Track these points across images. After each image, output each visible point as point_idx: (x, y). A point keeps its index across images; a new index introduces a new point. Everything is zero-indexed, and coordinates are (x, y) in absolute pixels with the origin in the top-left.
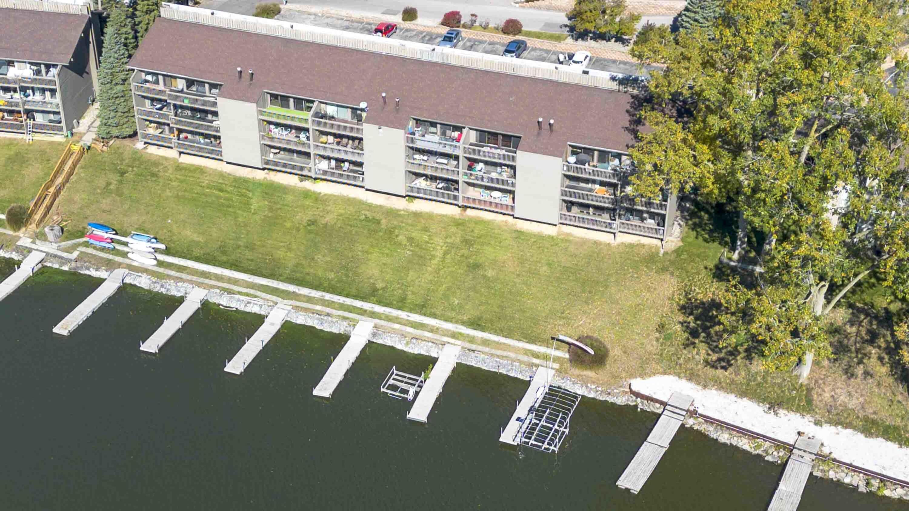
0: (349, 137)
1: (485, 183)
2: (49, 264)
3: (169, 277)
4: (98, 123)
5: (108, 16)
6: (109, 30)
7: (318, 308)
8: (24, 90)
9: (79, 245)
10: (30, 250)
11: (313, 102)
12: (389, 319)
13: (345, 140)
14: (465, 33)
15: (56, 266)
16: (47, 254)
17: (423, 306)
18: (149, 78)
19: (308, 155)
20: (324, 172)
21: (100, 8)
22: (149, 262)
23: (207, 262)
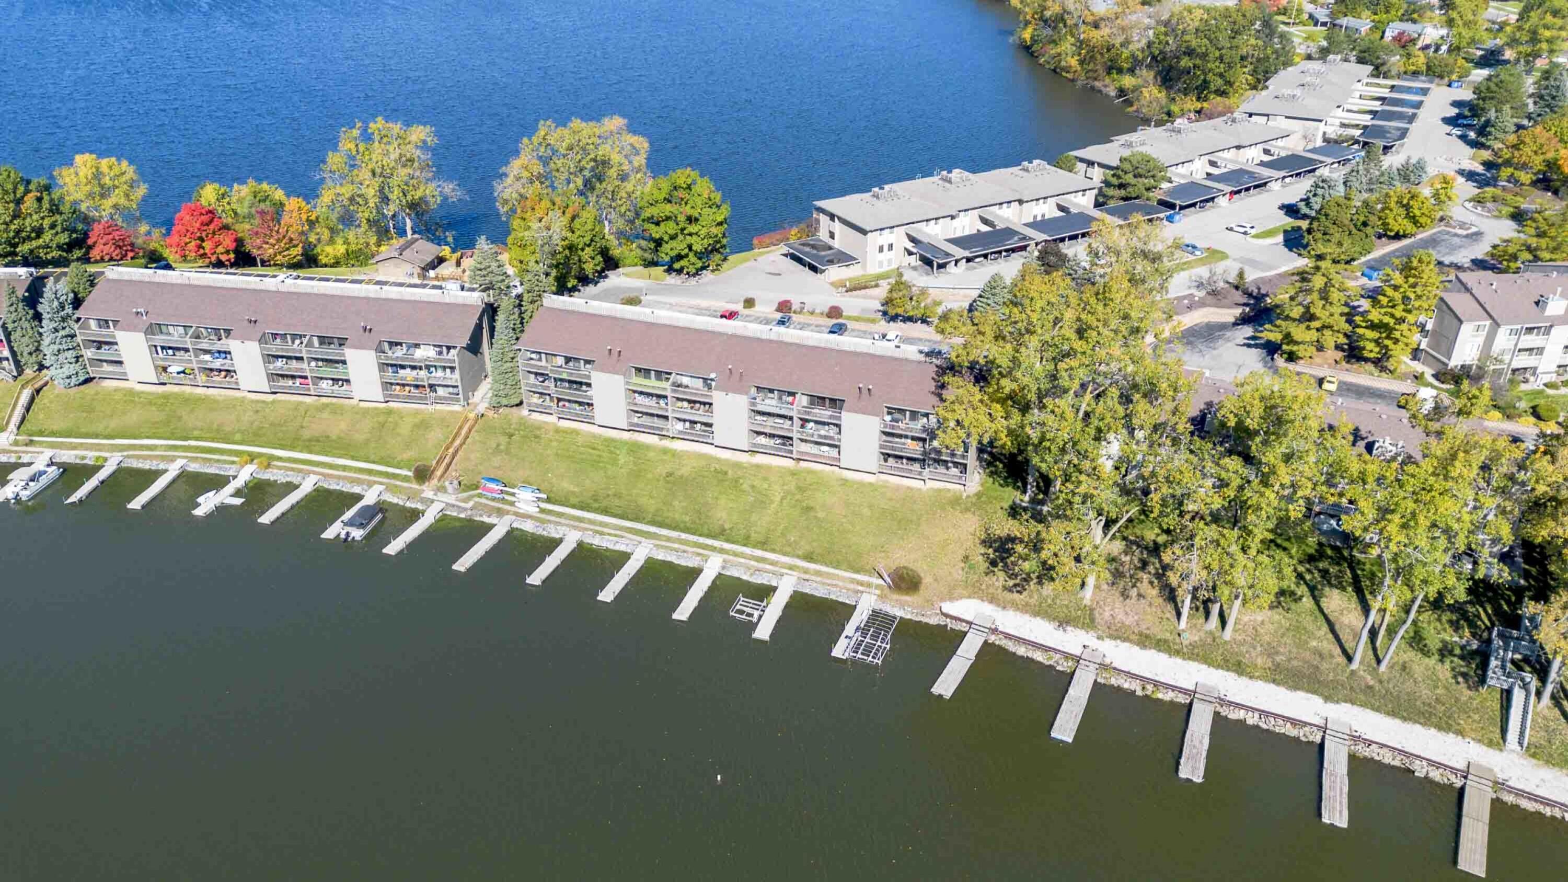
0: (700, 403)
1: (815, 439)
2: (448, 513)
3: (549, 522)
4: (490, 395)
5: (499, 306)
6: (501, 318)
7: (676, 546)
8: (428, 367)
9: (473, 496)
10: (432, 501)
11: (670, 374)
12: (736, 554)
13: (698, 405)
14: (795, 317)
15: (455, 514)
16: (447, 504)
17: (764, 543)
18: (534, 356)
19: (666, 418)
20: (680, 432)
21: (492, 300)
22: (533, 510)
23: (582, 508)
